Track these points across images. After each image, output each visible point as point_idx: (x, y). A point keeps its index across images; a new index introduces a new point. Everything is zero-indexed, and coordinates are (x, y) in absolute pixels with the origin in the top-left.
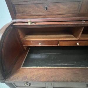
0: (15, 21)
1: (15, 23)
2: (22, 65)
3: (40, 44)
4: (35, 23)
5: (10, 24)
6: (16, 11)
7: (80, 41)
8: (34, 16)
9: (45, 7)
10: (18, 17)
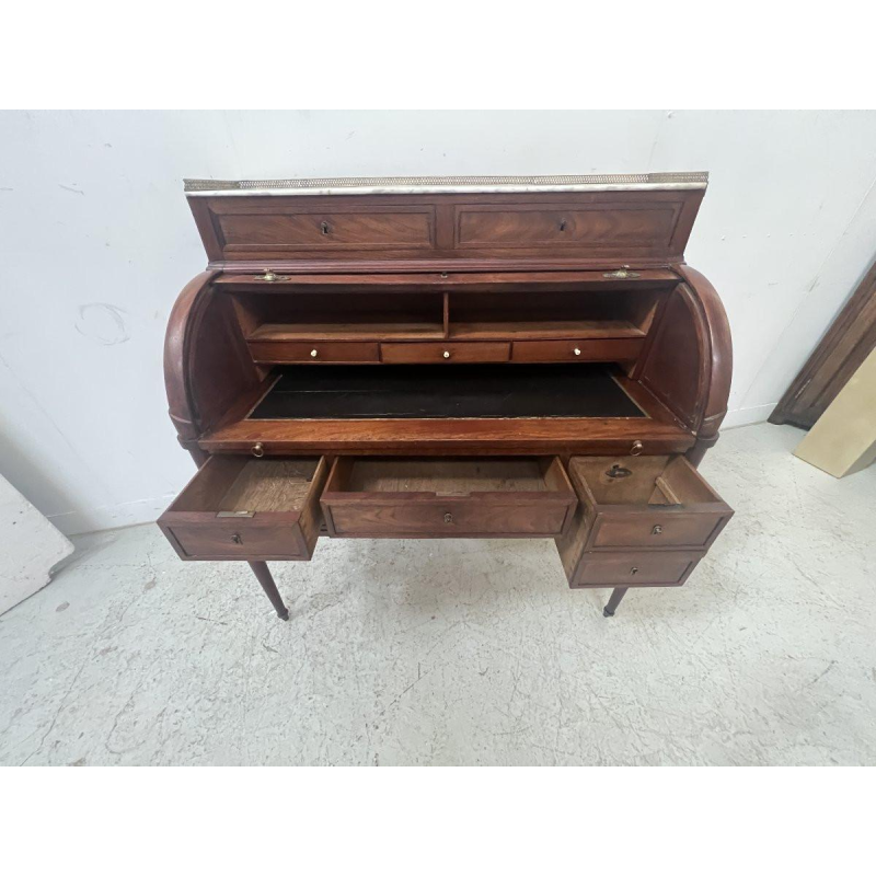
0: (219, 267)
1: (220, 274)
2: (248, 415)
3: (314, 353)
4: (286, 277)
5: (205, 279)
6: (226, 235)
7: (452, 345)
8: (308, 254)
9: (319, 226)
10: (230, 254)
